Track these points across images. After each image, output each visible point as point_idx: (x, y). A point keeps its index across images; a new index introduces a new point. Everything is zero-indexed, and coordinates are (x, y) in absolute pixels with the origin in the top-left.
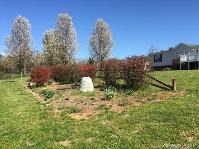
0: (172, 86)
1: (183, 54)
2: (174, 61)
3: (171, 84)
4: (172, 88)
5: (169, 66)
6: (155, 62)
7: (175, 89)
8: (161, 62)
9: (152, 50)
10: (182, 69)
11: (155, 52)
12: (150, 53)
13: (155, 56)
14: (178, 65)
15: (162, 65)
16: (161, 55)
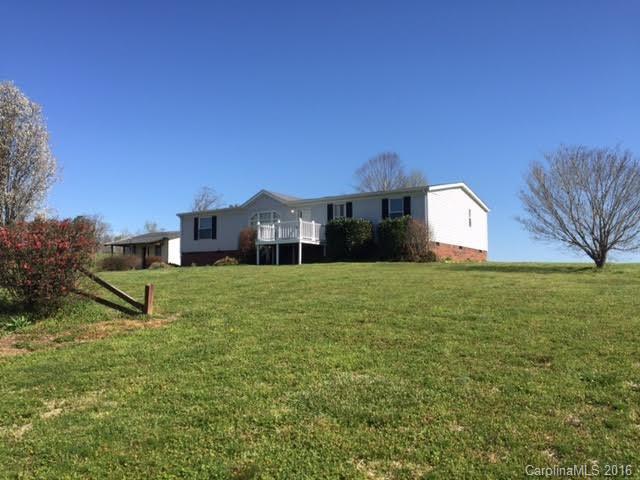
0: (143, 303)
1: (268, 222)
2: (242, 240)
3: (141, 300)
4: (144, 308)
5: (231, 254)
6: (196, 238)
7: (150, 312)
8: (214, 240)
9: (204, 202)
10: (263, 262)
11: (213, 207)
12: (197, 210)
13: (196, 220)
14: (253, 250)
15: (217, 250)
16: (214, 219)
